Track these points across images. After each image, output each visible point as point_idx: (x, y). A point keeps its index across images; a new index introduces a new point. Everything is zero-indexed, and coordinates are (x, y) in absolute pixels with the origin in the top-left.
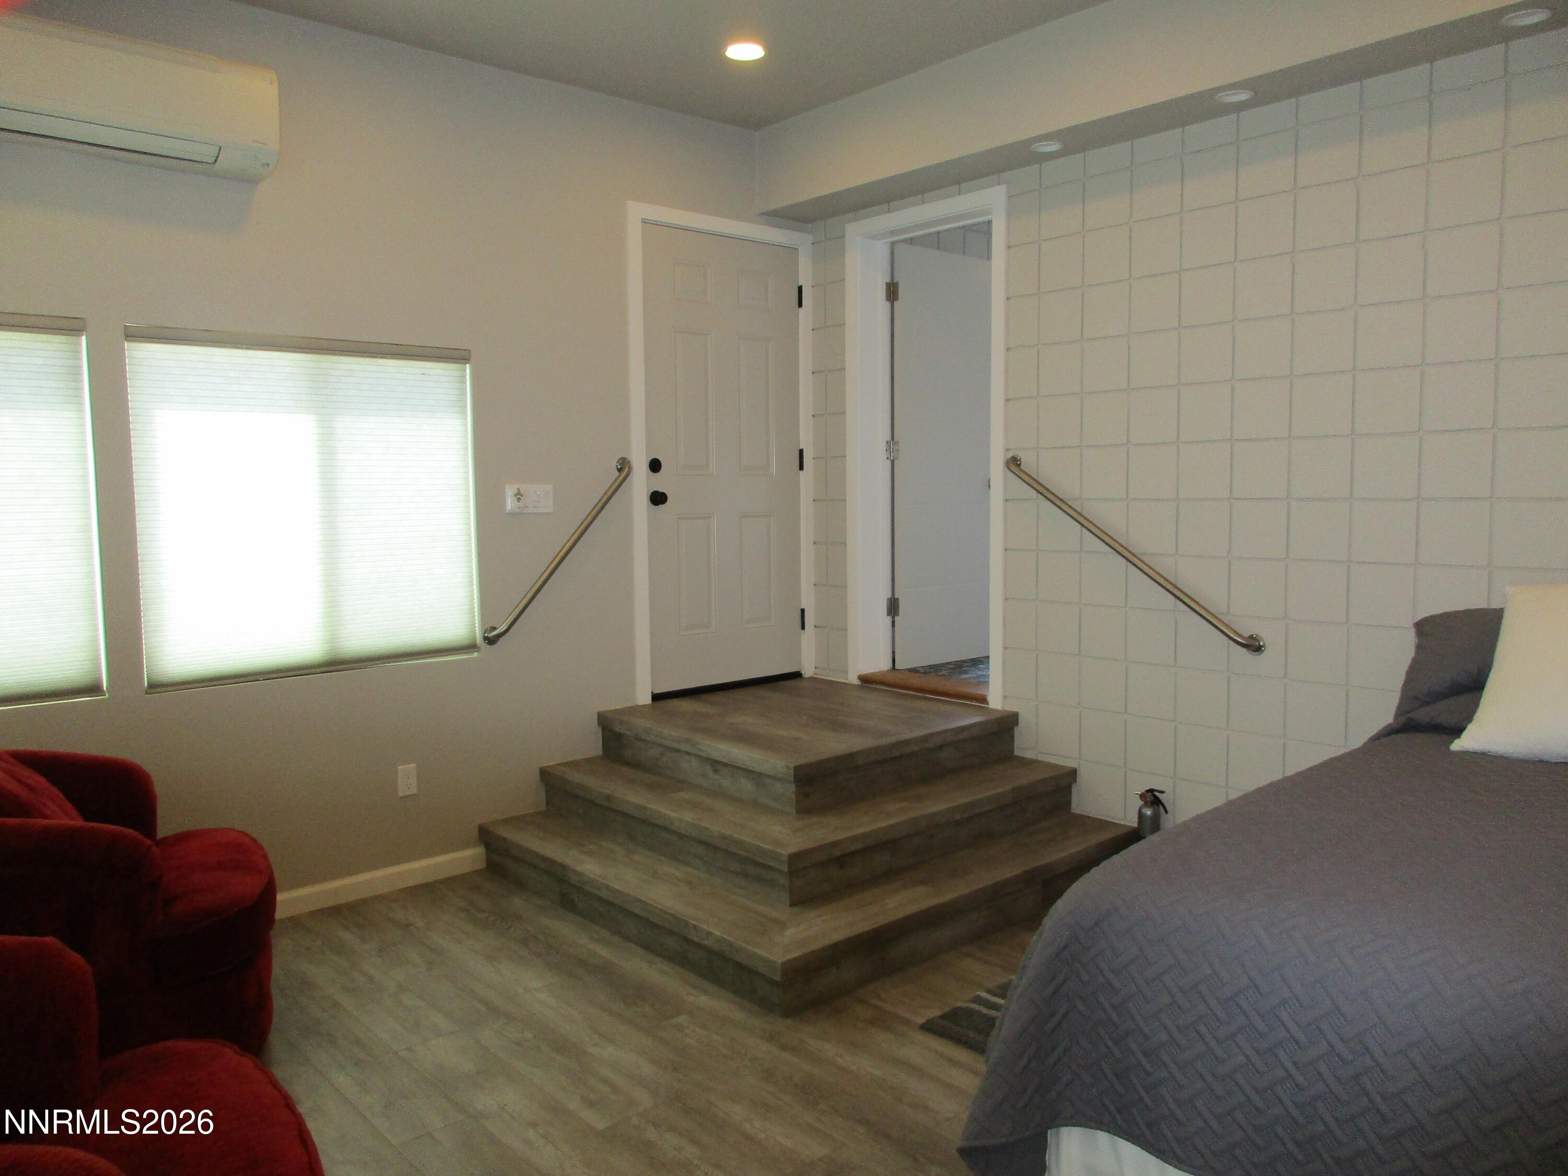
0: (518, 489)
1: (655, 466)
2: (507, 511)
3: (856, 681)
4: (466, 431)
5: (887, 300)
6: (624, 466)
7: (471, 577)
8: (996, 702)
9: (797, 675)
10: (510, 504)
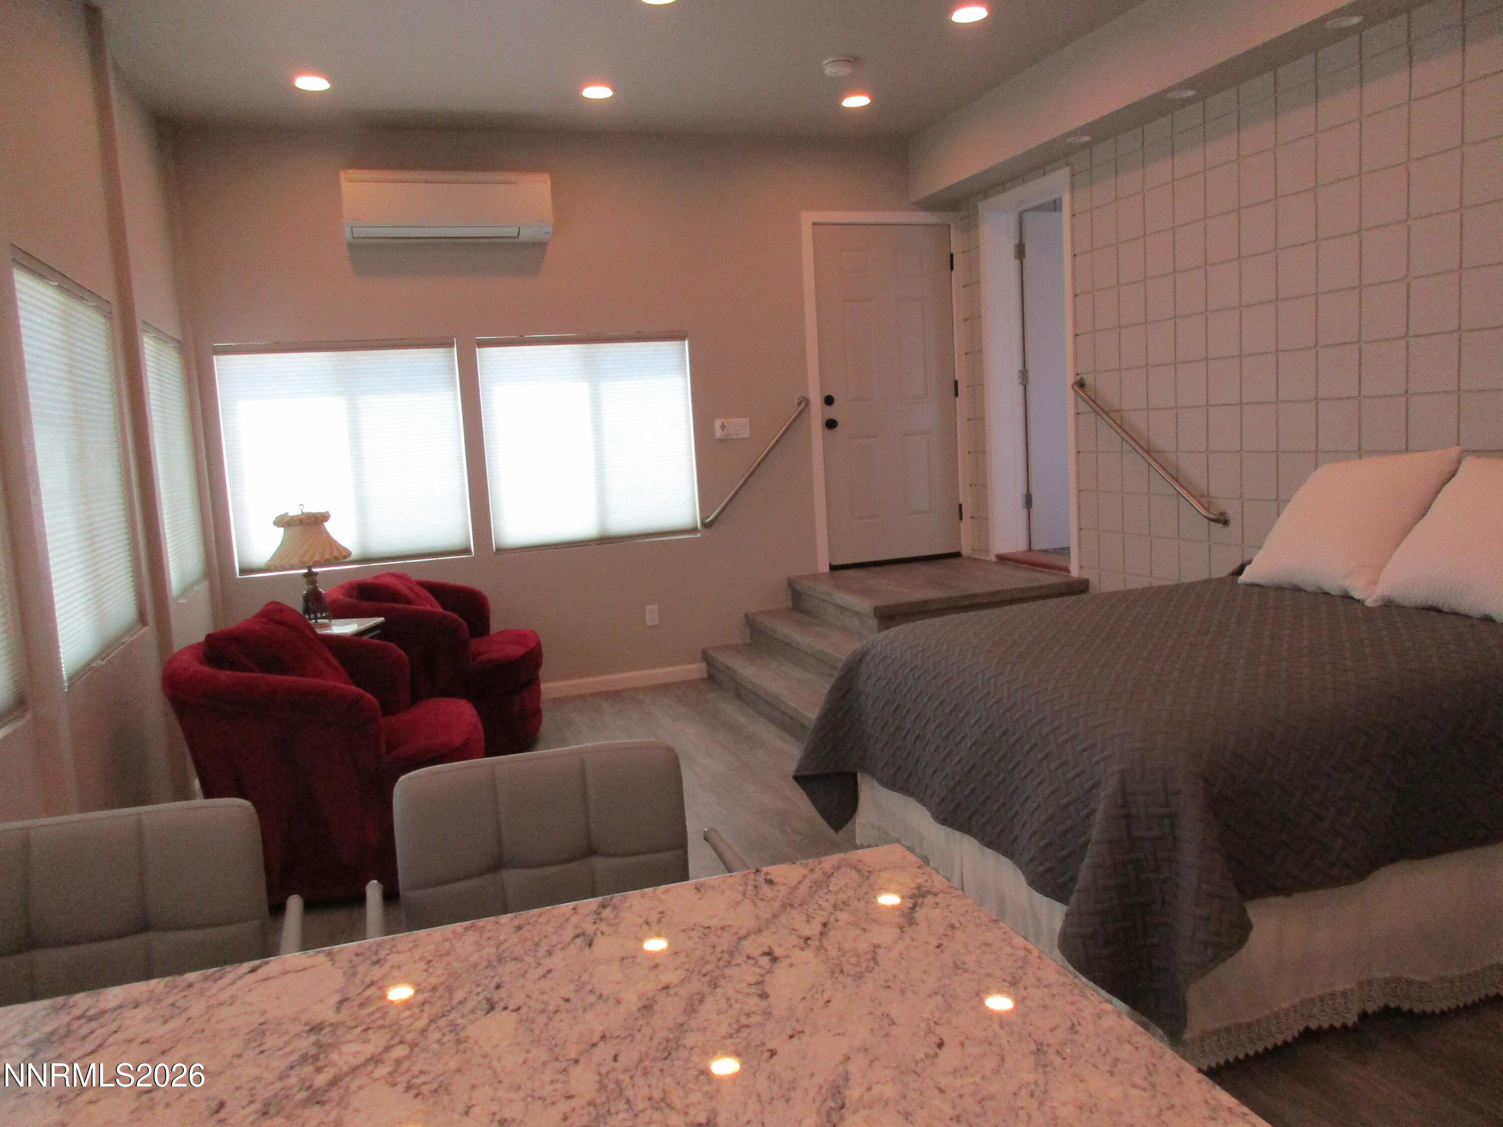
0: (723, 423)
1: (829, 400)
2: (716, 438)
3: (994, 559)
4: (687, 386)
5: (1016, 258)
6: (805, 402)
7: (693, 483)
8: (1075, 573)
9: (957, 555)
10: (719, 433)
